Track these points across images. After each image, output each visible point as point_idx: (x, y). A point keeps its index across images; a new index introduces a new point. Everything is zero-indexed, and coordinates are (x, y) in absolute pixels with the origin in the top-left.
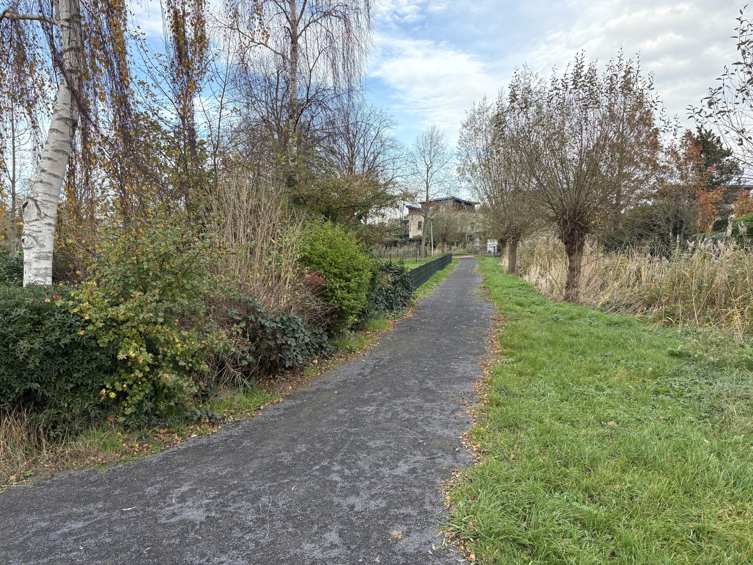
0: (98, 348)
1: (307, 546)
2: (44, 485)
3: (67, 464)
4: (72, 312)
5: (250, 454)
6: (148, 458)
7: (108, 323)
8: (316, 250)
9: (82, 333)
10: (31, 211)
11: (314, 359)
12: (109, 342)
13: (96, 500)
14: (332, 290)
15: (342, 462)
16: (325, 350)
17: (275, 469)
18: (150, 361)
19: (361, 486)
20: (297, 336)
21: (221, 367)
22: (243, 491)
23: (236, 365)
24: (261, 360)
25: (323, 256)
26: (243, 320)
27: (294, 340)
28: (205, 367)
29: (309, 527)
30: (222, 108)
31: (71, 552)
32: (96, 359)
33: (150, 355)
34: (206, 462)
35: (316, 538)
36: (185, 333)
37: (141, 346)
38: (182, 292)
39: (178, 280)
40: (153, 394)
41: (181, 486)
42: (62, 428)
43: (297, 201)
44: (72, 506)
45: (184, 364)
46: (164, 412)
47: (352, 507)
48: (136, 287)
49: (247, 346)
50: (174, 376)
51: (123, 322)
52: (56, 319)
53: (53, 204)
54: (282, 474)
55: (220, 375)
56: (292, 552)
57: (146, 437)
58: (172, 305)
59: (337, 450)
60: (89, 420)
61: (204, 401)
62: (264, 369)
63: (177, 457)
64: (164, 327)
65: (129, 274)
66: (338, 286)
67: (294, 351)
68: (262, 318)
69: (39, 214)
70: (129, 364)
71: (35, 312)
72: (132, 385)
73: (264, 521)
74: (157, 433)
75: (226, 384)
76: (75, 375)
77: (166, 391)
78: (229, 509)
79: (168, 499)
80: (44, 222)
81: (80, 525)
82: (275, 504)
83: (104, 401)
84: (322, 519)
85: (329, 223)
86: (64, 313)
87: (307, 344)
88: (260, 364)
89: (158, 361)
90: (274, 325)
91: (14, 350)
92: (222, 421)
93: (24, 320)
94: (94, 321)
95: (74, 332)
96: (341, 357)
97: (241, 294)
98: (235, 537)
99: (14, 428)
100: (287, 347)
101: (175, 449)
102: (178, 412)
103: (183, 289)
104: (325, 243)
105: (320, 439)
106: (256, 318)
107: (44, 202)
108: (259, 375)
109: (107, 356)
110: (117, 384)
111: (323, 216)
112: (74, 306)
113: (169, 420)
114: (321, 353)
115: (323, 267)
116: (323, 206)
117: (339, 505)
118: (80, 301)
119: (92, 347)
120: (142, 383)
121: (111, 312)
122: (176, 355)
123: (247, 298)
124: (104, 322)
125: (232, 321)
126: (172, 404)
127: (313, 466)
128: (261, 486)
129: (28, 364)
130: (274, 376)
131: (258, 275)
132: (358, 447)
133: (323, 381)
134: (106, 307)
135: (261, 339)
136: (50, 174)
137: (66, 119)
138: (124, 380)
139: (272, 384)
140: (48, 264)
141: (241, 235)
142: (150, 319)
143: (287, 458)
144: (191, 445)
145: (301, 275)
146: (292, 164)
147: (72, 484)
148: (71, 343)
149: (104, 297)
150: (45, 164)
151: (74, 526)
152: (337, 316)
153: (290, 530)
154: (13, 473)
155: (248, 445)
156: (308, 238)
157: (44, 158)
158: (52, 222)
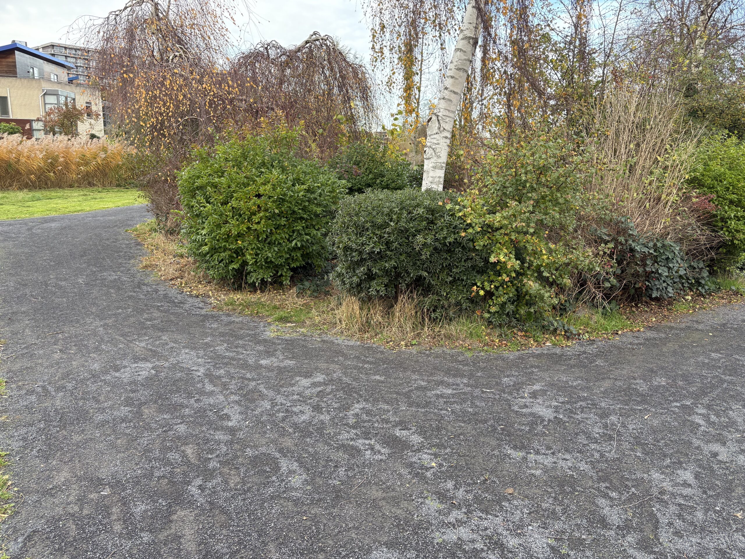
0: (474, 250)
1: (656, 475)
2: (424, 354)
3: (442, 342)
4: (457, 215)
5: (603, 373)
6: (506, 354)
7: (485, 229)
8: (710, 170)
9: (463, 234)
10: (433, 125)
11: (688, 295)
12: (484, 245)
13: (462, 376)
14: (723, 219)
15: (709, 407)
16: (703, 287)
17: (628, 393)
18: (517, 268)
19: (730, 437)
20: (671, 265)
21: (582, 285)
22: (592, 405)
23: (598, 285)
24: (625, 285)
25: (719, 178)
26: (612, 240)
27: (666, 269)
28: (567, 281)
29: (660, 458)
30: (620, 10)
31: (441, 410)
32: (472, 259)
33: (518, 262)
34: (558, 370)
35: (667, 471)
36: (553, 246)
37: (510, 253)
38: (555, 206)
39: (552, 193)
40: (515, 298)
41: (533, 384)
42: (440, 312)
43: (693, 113)
44: (444, 376)
45: (548, 275)
46: (524, 317)
47: (715, 455)
48: (513, 199)
49: (613, 268)
50: (537, 285)
51: (497, 229)
52: (445, 220)
53: (451, 119)
54: (635, 400)
55: (580, 293)
56: (639, 475)
57: (506, 335)
58: (544, 217)
59: (705, 394)
60: (461, 310)
61: (561, 315)
62: (626, 295)
63: (531, 359)
64: (533, 238)
65: (507, 184)
66: (732, 215)
67: (664, 282)
68: (633, 241)
69: (439, 128)
70: (498, 268)
71: (430, 213)
72: (498, 287)
73: (611, 438)
74: (515, 334)
75: (585, 303)
76: (454, 270)
77: (527, 297)
78: (576, 416)
79: (521, 392)
80: (442, 136)
81: (450, 391)
82: (624, 426)
83: (474, 296)
84: (676, 455)
85: (734, 139)
86: (452, 215)
87: (681, 277)
88: (623, 289)
89: (523, 269)
90: (646, 250)
91: (412, 243)
92: (577, 336)
93: (421, 218)
94: (474, 225)
95: (458, 233)
96: (723, 298)
97: (613, 214)
98: (580, 443)
99: (406, 305)
100: (657, 275)
101: (530, 352)
102: (536, 320)
103: (556, 203)
104: (724, 163)
105: (685, 377)
106: (626, 241)
107: (444, 117)
108: (620, 300)
109: (481, 258)
110: (486, 283)
111: (727, 131)
112: (460, 211)
113: (527, 325)
114: (697, 289)
115: (717, 192)
116: (727, 120)
117: (698, 448)
118: (464, 207)
119: (470, 248)
120: (508, 286)
121: (489, 218)
122: (541, 265)
123: (619, 219)
124: (482, 227)
125: (599, 241)
126: (532, 310)
127: (671, 401)
128: (611, 405)
129: (422, 255)
130: (636, 305)
131: (635, 195)
132: (732, 396)
133: (695, 319)
134: (484, 214)
135: (628, 264)
136: (451, 91)
137: (470, 38)
138: (492, 281)
139: (634, 312)
140: (441, 173)
141: (623, 151)
142: (522, 229)
143: (642, 387)
144: (545, 352)
145: (687, 198)
146: (694, 70)
147: (445, 359)
148: (454, 242)
149: (483, 205)
150: (448, 82)
151: (445, 391)
152: (725, 251)
153: (638, 454)
154: (403, 340)
155: (602, 364)
156: (702, 157)
157: (448, 77)
158: (449, 135)
